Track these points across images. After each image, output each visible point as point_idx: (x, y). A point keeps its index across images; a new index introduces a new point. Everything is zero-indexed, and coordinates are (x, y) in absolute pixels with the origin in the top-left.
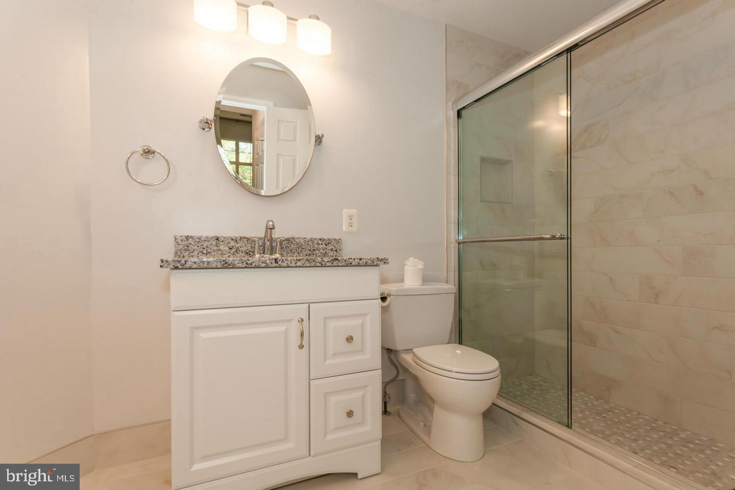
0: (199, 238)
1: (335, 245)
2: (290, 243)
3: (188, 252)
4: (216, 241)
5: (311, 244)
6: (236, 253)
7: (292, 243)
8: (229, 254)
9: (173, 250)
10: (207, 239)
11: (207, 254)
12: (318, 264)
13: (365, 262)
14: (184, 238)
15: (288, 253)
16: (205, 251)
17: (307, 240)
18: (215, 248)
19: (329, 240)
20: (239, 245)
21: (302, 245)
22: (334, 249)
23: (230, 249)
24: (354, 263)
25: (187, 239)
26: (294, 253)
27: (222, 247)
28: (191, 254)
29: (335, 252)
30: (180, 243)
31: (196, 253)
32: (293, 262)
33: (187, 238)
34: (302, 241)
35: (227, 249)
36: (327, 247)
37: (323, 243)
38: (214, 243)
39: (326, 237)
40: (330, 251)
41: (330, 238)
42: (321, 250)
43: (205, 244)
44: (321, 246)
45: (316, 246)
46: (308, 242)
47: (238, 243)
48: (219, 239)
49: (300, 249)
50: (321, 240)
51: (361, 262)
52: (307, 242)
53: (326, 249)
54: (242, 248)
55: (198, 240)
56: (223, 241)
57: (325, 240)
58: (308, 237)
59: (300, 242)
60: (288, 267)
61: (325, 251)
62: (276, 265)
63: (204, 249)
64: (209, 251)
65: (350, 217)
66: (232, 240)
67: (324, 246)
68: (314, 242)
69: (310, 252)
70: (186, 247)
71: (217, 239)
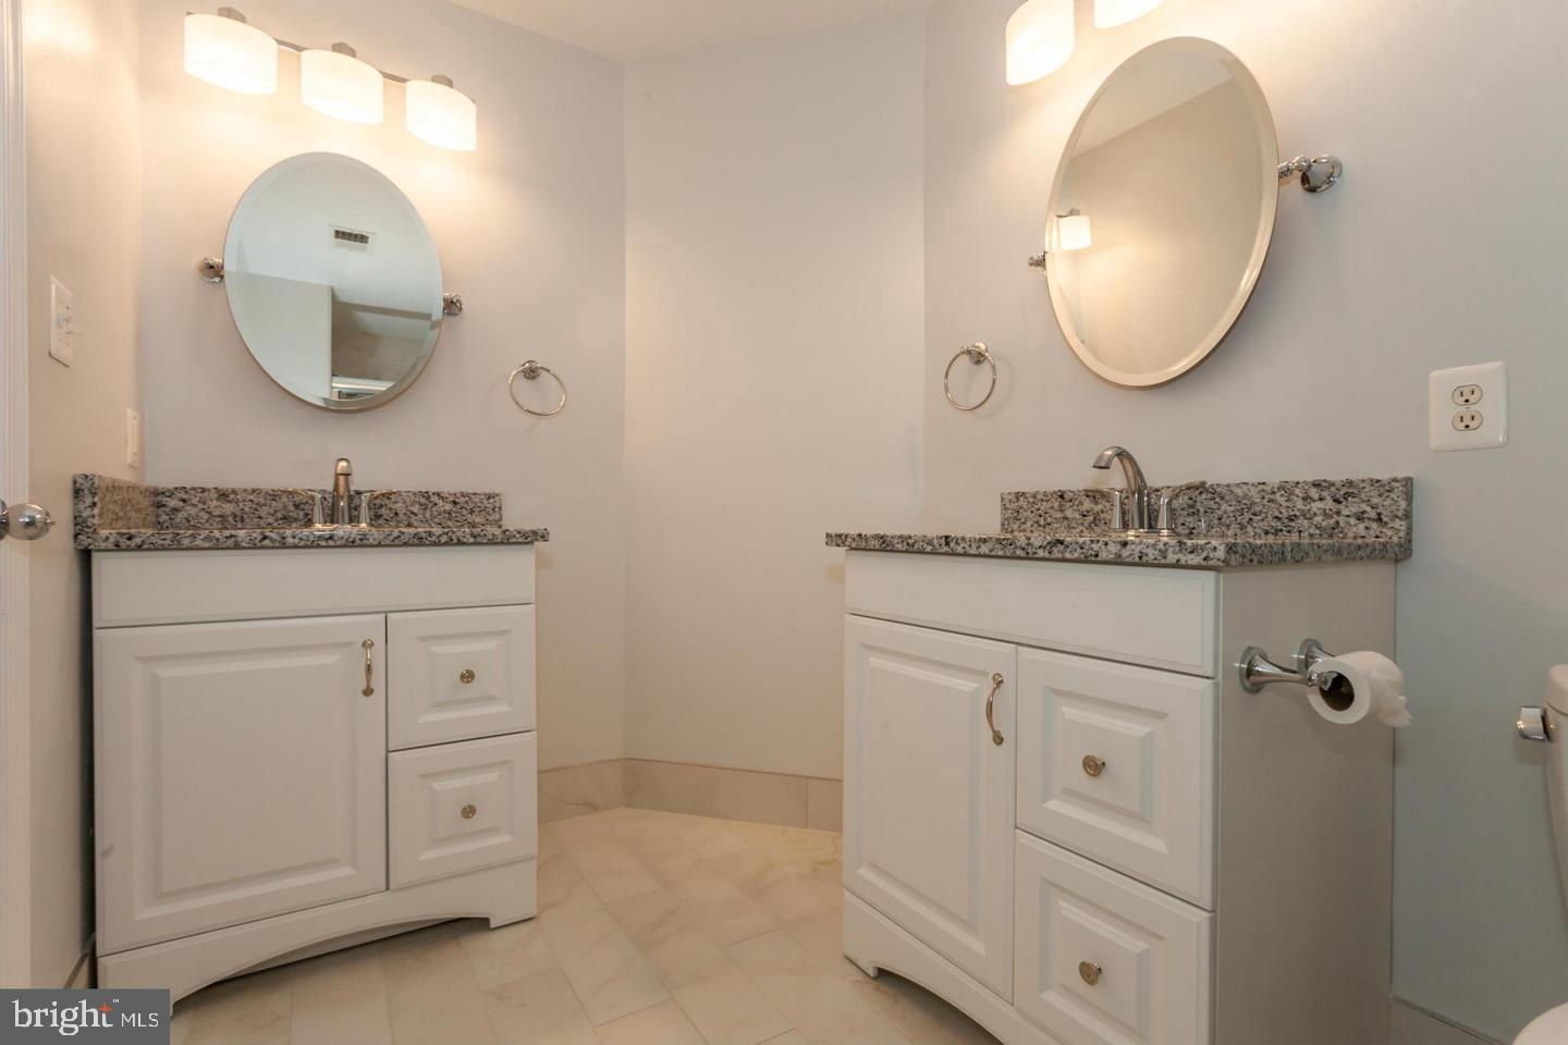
0: (1034, 496)
1: (1376, 500)
2: (1217, 500)
3: (1018, 523)
4: (1060, 500)
5: (1282, 500)
6: (1093, 525)
7: (1222, 498)
8: (1081, 528)
9: (998, 519)
10: (1046, 497)
11: (1044, 527)
12: (1019, 552)
13: (1137, 555)
14: (1012, 497)
15: (1210, 527)
16: (1042, 522)
17: (1268, 489)
18: (1059, 515)
19: (1350, 483)
20: (1100, 507)
21: (1253, 503)
22: (1373, 514)
23: (1084, 516)
24: (1104, 555)
25: (1017, 498)
26: (1228, 526)
27: (1069, 513)
28: (1023, 527)
29: (1374, 525)
30: (1008, 505)
31: (1029, 524)
32: (974, 545)
33: (1018, 495)
34: (1253, 492)
35: (1078, 516)
36: (1341, 507)
37: (1325, 494)
38: (1056, 505)
39: (1337, 475)
40: (1353, 521)
41: (1355, 477)
42: (1318, 519)
43: (1043, 508)
44: (1316, 506)
45: (1300, 504)
46: (1274, 493)
47: (1097, 503)
48: (1066, 496)
49: (1247, 516)
50: (1316, 485)
51: (1125, 553)
52: (1269, 493)
53: (1338, 513)
54: (1105, 515)
55: (1032, 500)
56: (1071, 501)
57: (1333, 484)
58: (1274, 481)
59: (1246, 496)
60: (965, 555)
61: (1332, 522)
62: (946, 549)
63: (1041, 516)
64: (1049, 520)
65: (1466, 395)
66: (1087, 496)
67: (1329, 504)
68: (1292, 493)
69: (1275, 524)
70: (1015, 514)
71: (1062, 497)
